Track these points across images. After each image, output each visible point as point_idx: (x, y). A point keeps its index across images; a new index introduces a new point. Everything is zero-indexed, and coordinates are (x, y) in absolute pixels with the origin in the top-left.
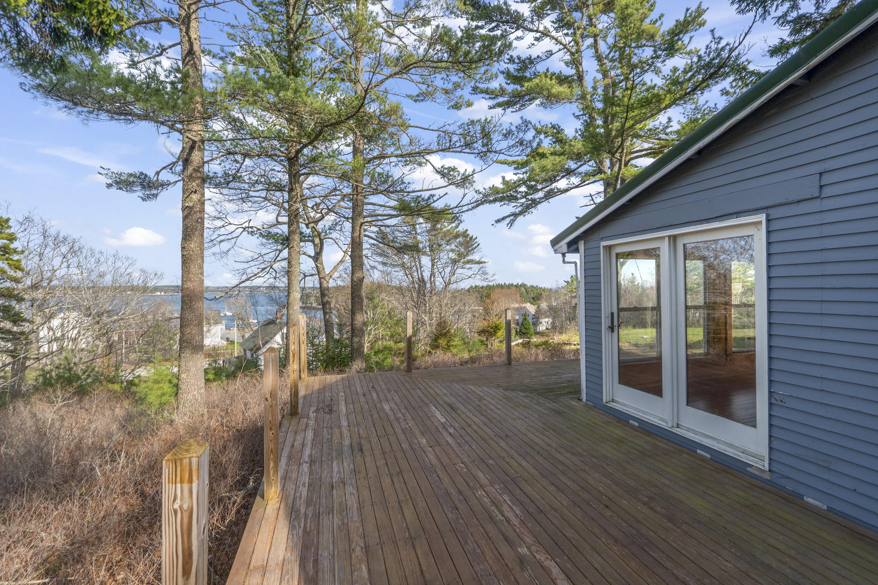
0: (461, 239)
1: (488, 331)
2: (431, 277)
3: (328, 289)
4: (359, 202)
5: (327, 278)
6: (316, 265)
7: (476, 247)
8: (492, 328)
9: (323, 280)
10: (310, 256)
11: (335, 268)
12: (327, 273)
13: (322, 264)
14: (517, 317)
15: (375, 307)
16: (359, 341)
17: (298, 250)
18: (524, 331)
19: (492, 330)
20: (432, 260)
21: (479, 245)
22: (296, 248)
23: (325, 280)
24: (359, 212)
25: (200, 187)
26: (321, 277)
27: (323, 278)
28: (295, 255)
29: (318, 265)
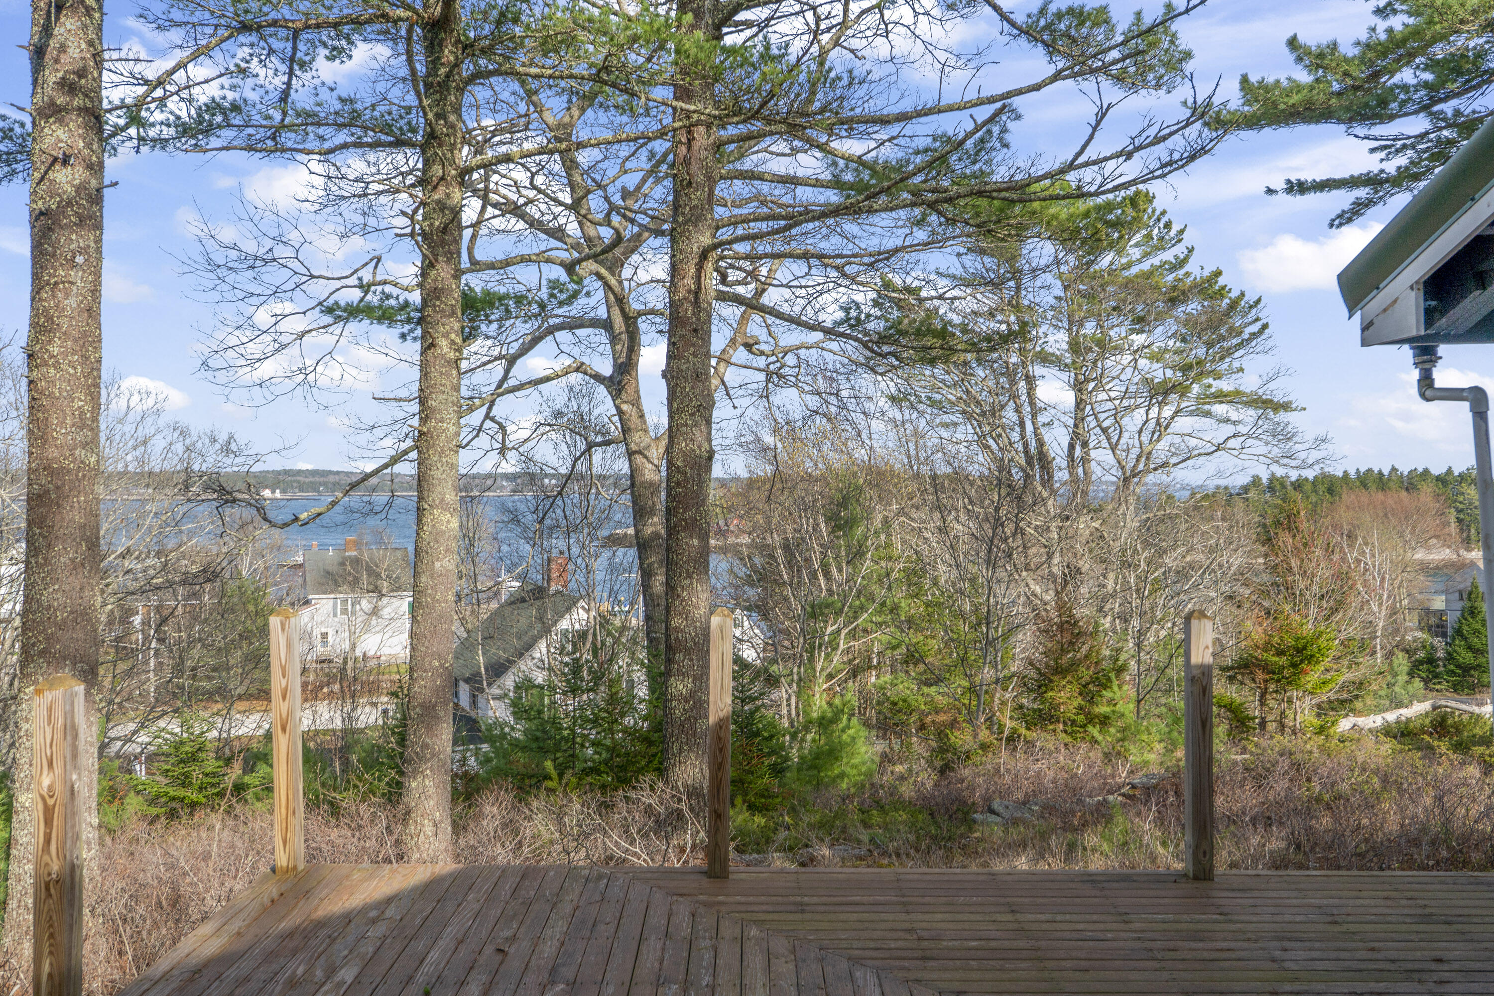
0: (1193, 307)
1: (1266, 668)
2: (1072, 447)
3: (655, 487)
4: (695, 168)
5: (654, 454)
6: (618, 408)
7: (1254, 336)
8: (1280, 653)
9: (639, 459)
10: (598, 378)
13: (636, 402)
14: (1439, 603)
15: (857, 555)
16: (692, 694)
18: (1466, 657)
19: (1283, 660)
20: (1078, 386)
21: (1265, 327)
22: (445, 349)
23: (646, 457)
24: (696, 207)
25: (81, 144)
26: (633, 447)
27: (640, 452)
28: (441, 373)
29: (625, 407)
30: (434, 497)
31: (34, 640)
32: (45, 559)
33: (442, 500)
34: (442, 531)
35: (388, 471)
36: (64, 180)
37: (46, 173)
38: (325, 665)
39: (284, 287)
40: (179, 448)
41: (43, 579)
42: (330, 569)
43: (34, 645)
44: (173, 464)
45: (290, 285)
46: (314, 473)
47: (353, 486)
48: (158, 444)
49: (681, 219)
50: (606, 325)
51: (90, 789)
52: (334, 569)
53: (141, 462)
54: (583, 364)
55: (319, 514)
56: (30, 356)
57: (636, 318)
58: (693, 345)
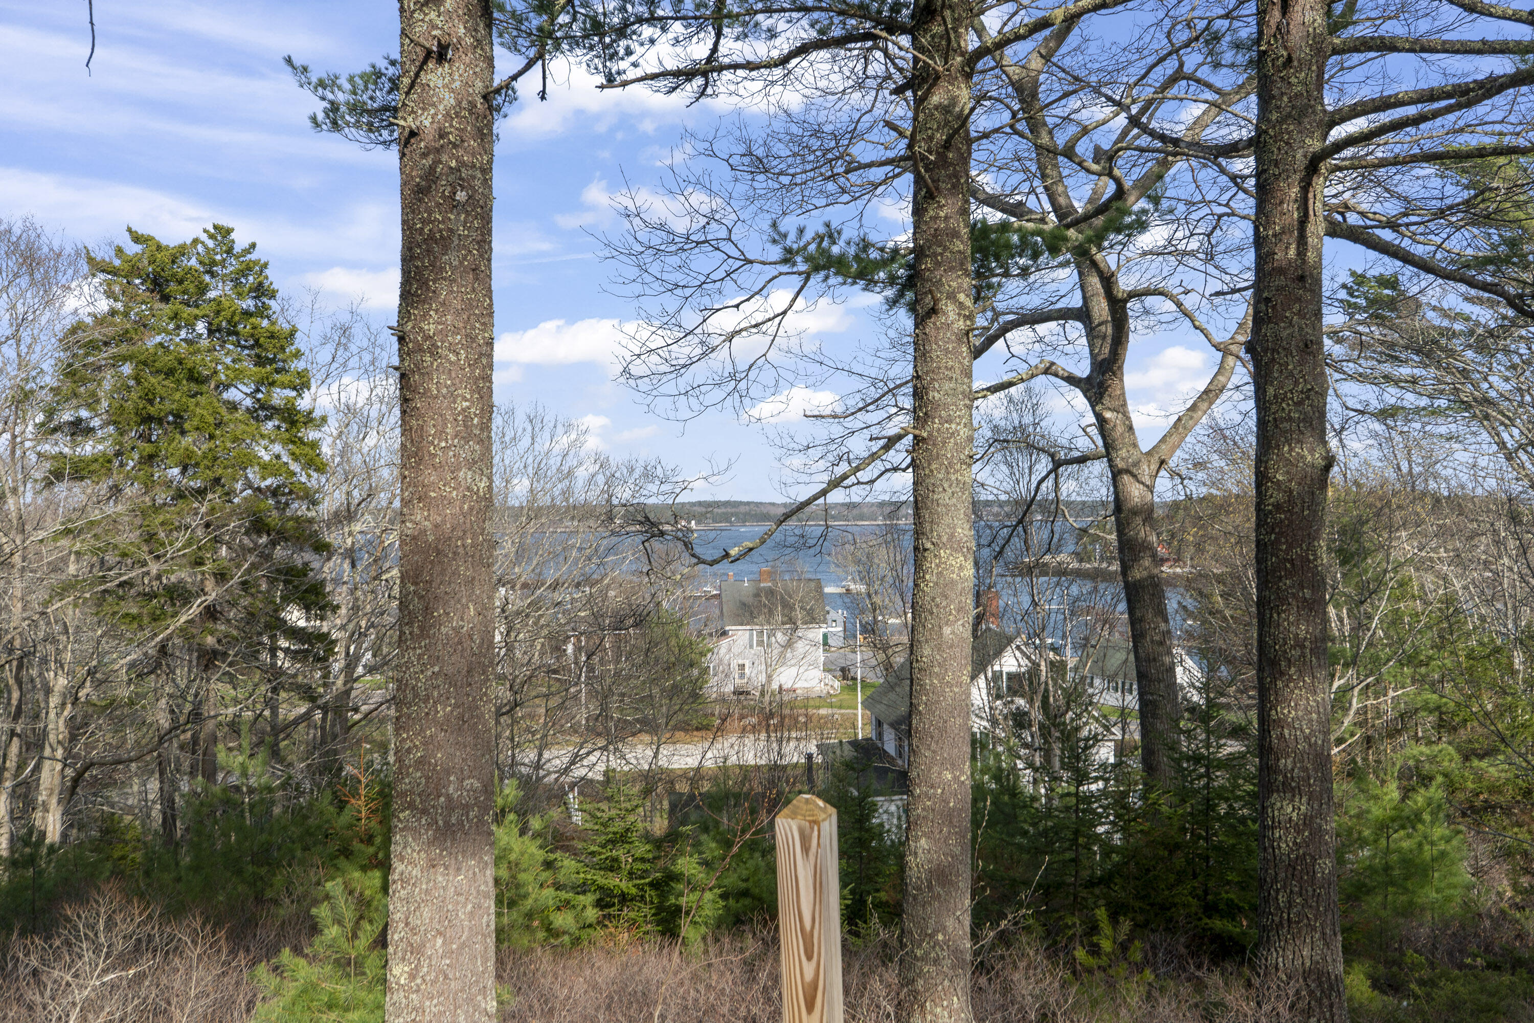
3: (1147, 513)
4: (1296, 38)
5: (1145, 471)
6: (1099, 417)
9: (1126, 478)
10: (1072, 379)
11: (1181, 426)
12: (1145, 447)
13: (1122, 409)
17: (961, 324)
22: (952, 316)
23: (1134, 476)
24: (1298, 95)
25: (462, 30)
26: (1121, 464)
27: (1127, 471)
28: (947, 351)
29: (1108, 415)
30: (941, 531)
31: (408, 744)
32: (422, 628)
33: (952, 536)
34: (952, 582)
35: (821, 501)
36: (440, 83)
37: (417, 75)
38: (742, 697)
39: (714, 276)
40: (601, 479)
41: (420, 657)
42: (744, 599)
43: (409, 751)
44: (594, 496)
45: (720, 274)
46: (727, 504)
47: (787, 516)
48: (582, 474)
49: (1274, 116)
50: (1083, 315)
51: (485, 961)
52: (750, 600)
53: (567, 493)
54: (1053, 364)
55: (751, 549)
56: (401, 339)
57: (1126, 301)
58: (1299, 300)
